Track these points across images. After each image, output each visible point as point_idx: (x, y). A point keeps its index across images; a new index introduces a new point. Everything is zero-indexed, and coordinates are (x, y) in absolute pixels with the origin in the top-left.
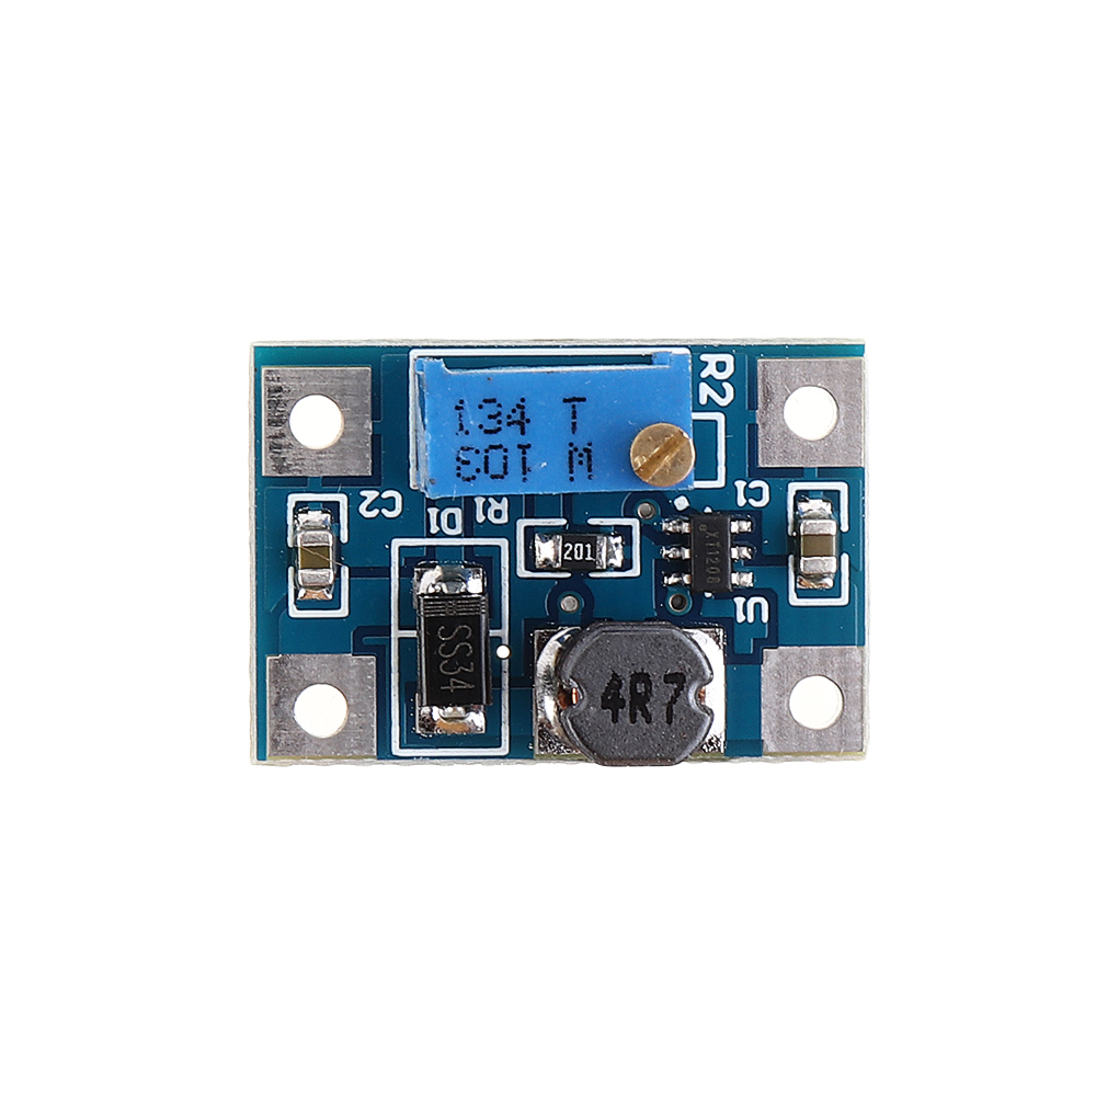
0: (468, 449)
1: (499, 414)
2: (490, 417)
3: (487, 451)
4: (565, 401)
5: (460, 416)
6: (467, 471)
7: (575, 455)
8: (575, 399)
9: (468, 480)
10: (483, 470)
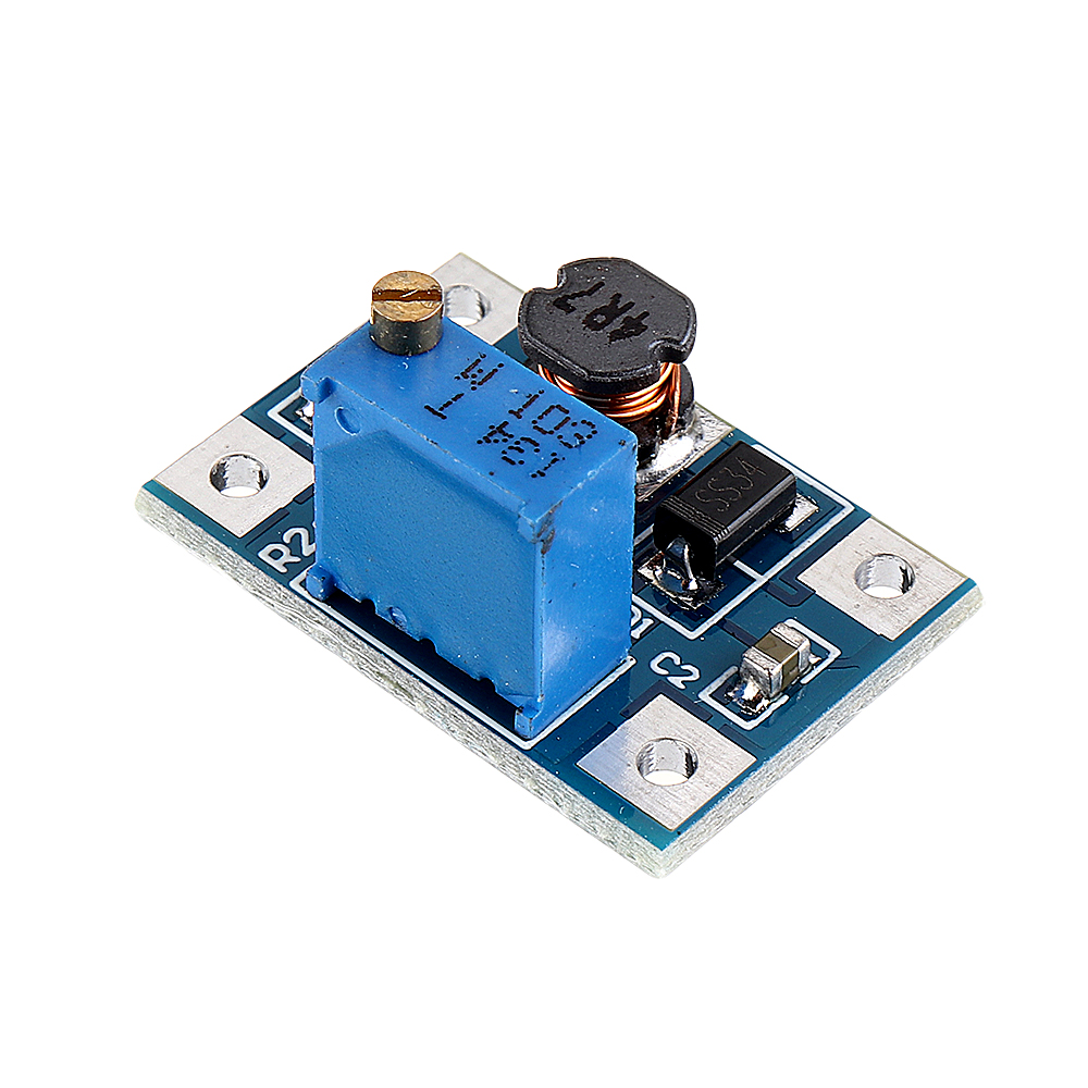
0: (565, 444)
1: (511, 448)
2: (521, 451)
3: (551, 432)
4: (444, 417)
5: (546, 468)
6: (585, 431)
7: (477, 380)
8: (435, 413)
9: (589, 424)
10: (570, 422)
